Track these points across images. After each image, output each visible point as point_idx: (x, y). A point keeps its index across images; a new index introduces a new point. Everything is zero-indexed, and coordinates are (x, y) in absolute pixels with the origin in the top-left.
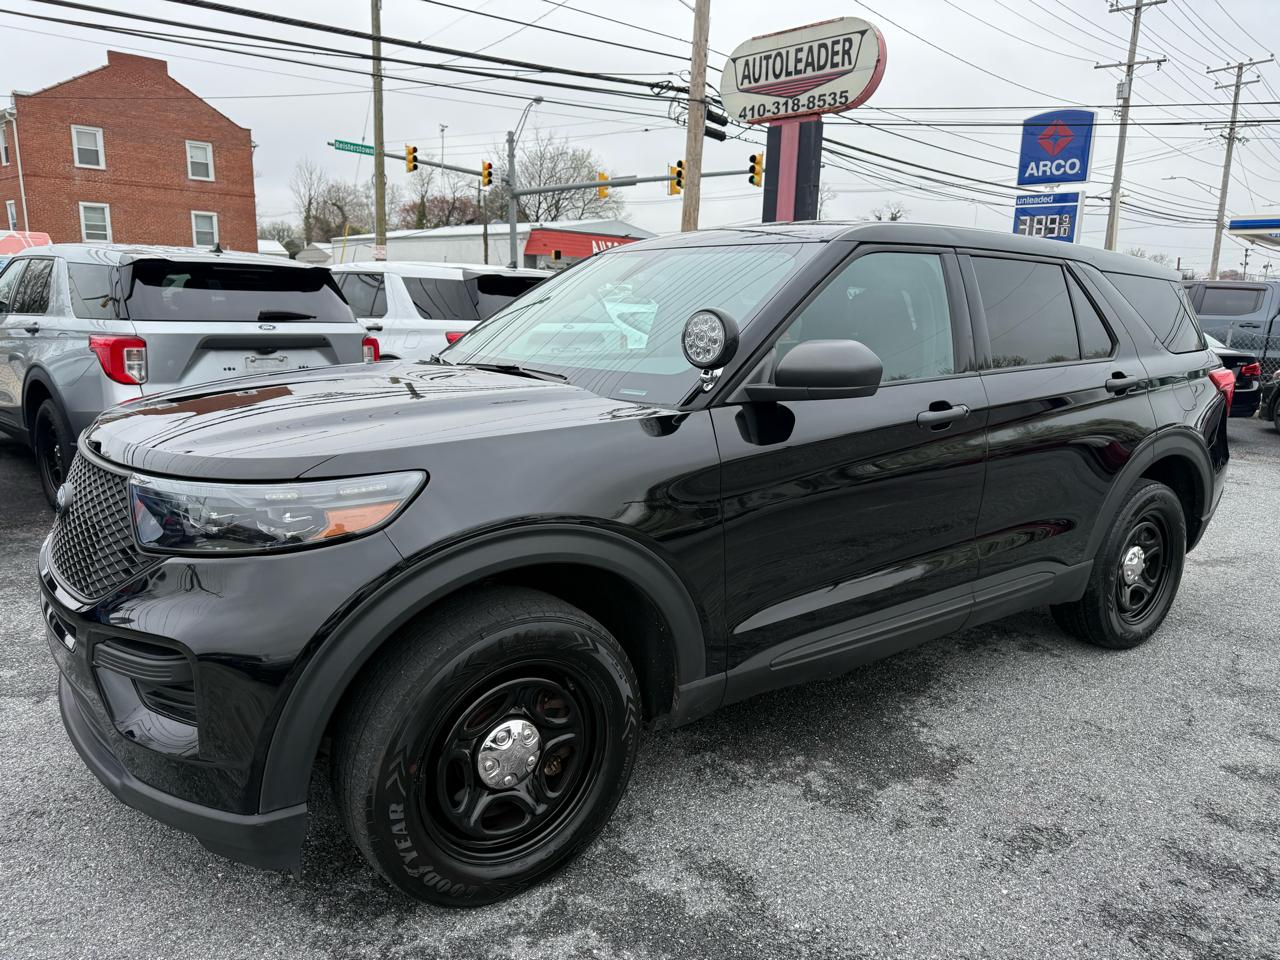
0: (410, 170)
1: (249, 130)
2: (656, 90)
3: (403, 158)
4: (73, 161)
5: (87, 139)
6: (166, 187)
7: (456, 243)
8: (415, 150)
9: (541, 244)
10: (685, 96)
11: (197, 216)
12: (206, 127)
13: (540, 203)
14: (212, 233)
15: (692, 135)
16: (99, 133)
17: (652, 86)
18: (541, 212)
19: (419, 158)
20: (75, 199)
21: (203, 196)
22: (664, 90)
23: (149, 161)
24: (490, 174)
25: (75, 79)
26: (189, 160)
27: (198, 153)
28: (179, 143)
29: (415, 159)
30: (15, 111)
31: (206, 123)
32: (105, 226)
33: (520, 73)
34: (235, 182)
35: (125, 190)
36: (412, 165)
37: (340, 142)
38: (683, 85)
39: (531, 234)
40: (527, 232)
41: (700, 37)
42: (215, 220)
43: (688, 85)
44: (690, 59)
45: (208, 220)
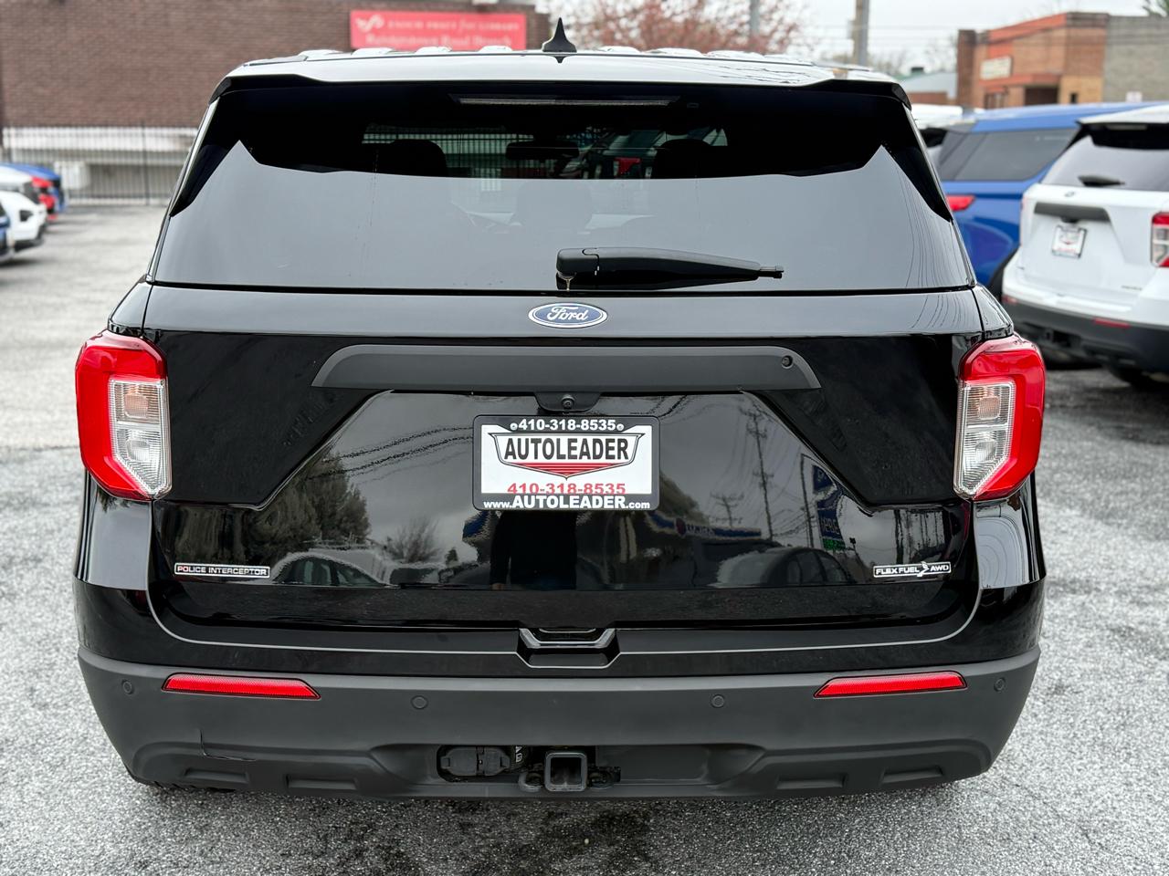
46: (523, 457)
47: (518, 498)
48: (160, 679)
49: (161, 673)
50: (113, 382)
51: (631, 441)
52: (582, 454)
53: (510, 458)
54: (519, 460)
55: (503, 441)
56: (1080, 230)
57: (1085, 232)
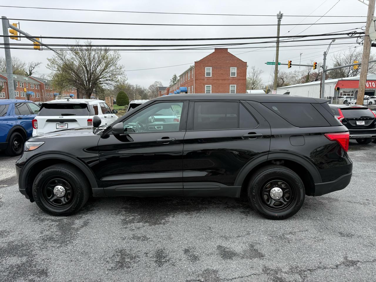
0: (289, 68)
1: (246, 62)
2: (350, 35)
3: (287, 65)
4: (205, 76)
5: (209, 70)
6: (225, 80)
7: (312, 87)
8: (291, 62)
9: (341, 85)
10: (364, 35)
11: (231, 86)
12: (236, 63)
13: (349, 71)
14: (234, 90)
15: (365, 47)
16: (211, 68)
17: (348, 34)
18: (349, 74)
19: (292, 64)
20: (204, 84)
21: (234, 81)
22: (353, 35)
23: (221, 74)
24: (316, 66)
25: (207, 56)
26: (231, 72)
27: (234, 70)
28: (229, 68)
29: (291, 64)
30: (194, 66)
31: (236, 62)
32: (210, 90)
33: (295, 39)
34: (241, 76)
35: (215, 81)
36: (289, 66)
37: (268, 62)
38: (363, 31)
39: (338, 82)
40: (336, 82)
41: (370, 14)
42: (236, 86)
43: (365, 31)
44: (366, 22)
45: (234, 87)
56: (66, 124)
57: (68, 124)
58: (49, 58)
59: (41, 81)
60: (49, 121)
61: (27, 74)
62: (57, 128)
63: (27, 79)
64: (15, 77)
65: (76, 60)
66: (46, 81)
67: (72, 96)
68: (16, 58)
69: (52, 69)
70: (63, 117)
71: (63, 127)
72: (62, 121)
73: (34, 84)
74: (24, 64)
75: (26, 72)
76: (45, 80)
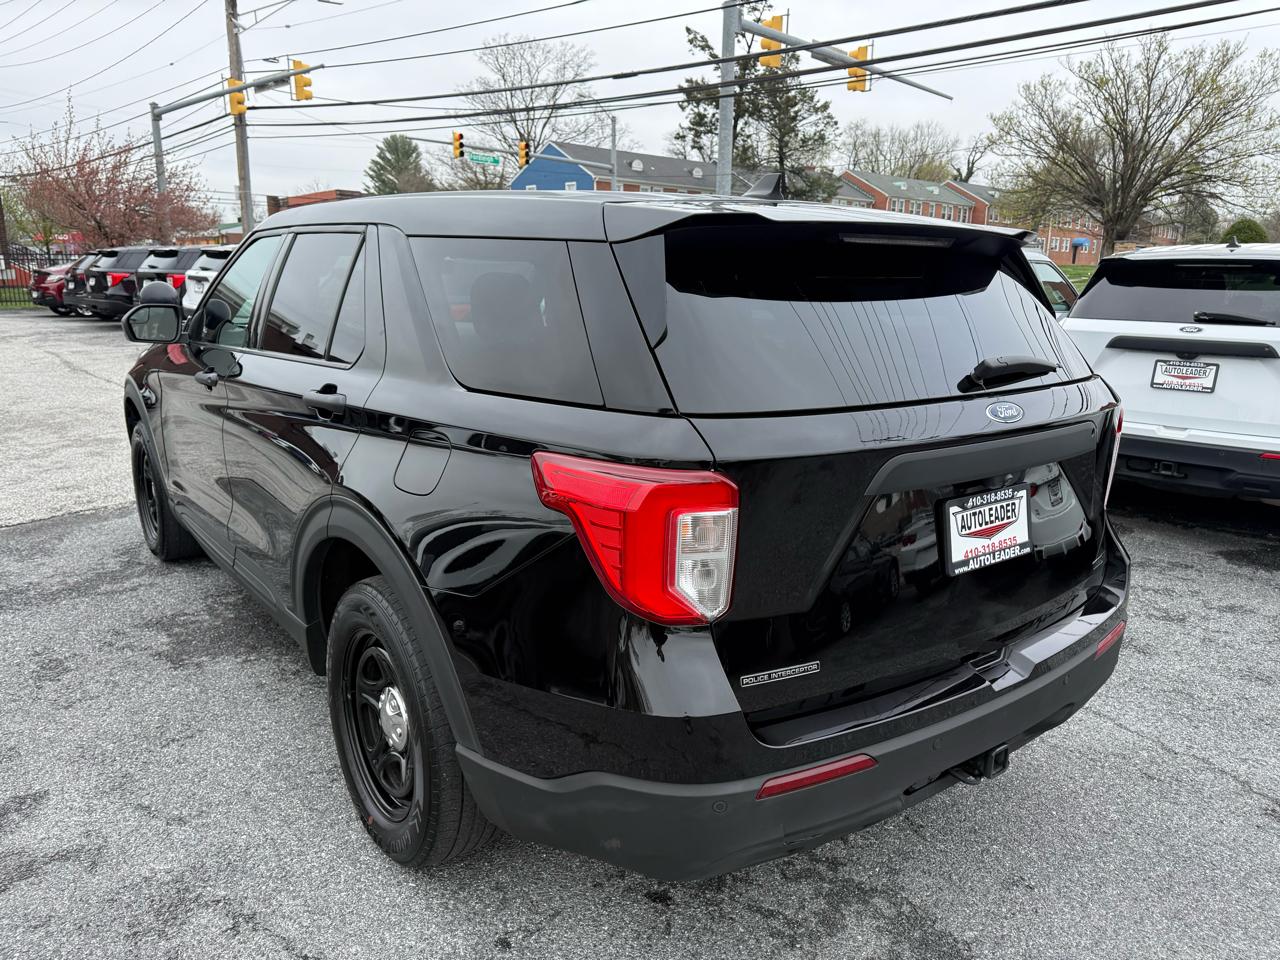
46: (970, 528)
47: (971, 562)
48: (755, 791)
49: (754, 784)
50: (686, 518)
51: (1017, 502)
52: (997, 518)
53: (964, 532)
54: (968, 531)
55: (959, 517)
56: (1208, 365)
57: (1218, 366)
58: (997, 114)
59: (980, 195)
60: (1121, 344)
61: (960, 174)
62: (1152, 384)
63: (936, 191)
64: (900, 187)
65: (1095, 111)
66: (997, 195)
67: (1081, 245)
68: (934, 125)
69: (998, 152)
70: (1200, 330)
71: (1188, 382)
72: (1188, 351)
73: (956, 207)
74: (957, 141)
75: (958, 170)
76: (993, 192)
